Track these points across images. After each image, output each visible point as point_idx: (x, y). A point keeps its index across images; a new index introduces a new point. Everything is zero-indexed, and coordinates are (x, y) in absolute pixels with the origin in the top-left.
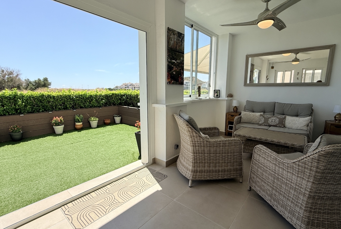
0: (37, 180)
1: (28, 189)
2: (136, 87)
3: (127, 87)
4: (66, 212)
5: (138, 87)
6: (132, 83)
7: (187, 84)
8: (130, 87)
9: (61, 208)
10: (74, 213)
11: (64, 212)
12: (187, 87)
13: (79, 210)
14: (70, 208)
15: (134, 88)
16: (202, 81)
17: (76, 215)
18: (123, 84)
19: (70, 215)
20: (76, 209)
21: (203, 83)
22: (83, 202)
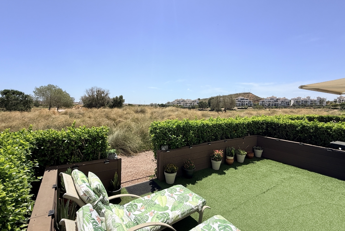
2: (188, 104)
3: (179, 103)
5: (189, 104)
6: (184, 99)
7: (242, 101)
8: (182, 103)
12: (242, 104)
15: (186, 104)
16: (259, 98)
18: (175, 100)
21: (261, 100)
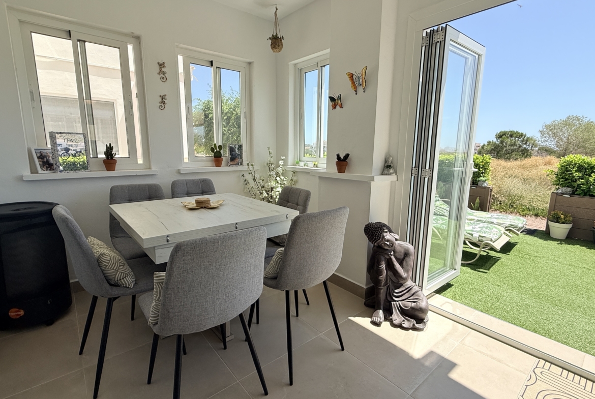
0: (562, 310)
1: (538, 311)
4: (538, 371)
9: (539, 360)
10: (547, 382)
11: (536, 367)
13: (559, 388)
14: (550, 373)
17: (545, 386)
19: (538, 377)
20: (557, 381)
22: (583, 388)
